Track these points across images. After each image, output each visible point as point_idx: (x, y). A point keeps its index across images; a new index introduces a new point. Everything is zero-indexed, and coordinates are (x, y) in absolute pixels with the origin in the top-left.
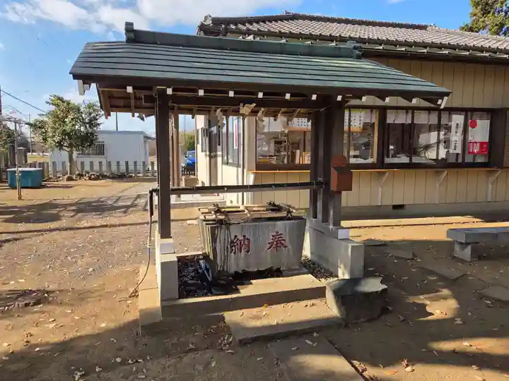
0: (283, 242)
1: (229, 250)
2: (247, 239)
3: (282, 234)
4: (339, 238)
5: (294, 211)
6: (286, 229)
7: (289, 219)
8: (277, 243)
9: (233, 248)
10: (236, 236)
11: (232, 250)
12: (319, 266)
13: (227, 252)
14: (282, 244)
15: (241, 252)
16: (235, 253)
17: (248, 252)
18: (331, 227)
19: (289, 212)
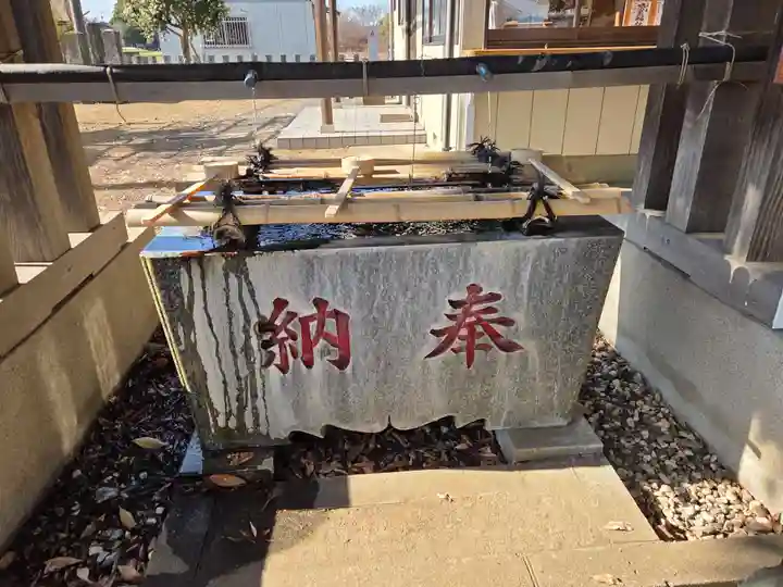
0: (499, 328)
1: (258, 356)
2: (336, 314)
3: (494, 297)
4: (776, 324)
5: (569, 190)
6: (517, 275)
7: (538, 229)
8: (472, 333)
9: (275, 349)
10: (280, 304)
11: (272, 355)
12: (647, 392)
13: (250, 365)
14: (495, 336)
15: (309, 364)
16: (283, 369)
17: (342, 363)
18: (736, 261)
19: (541, 194)
